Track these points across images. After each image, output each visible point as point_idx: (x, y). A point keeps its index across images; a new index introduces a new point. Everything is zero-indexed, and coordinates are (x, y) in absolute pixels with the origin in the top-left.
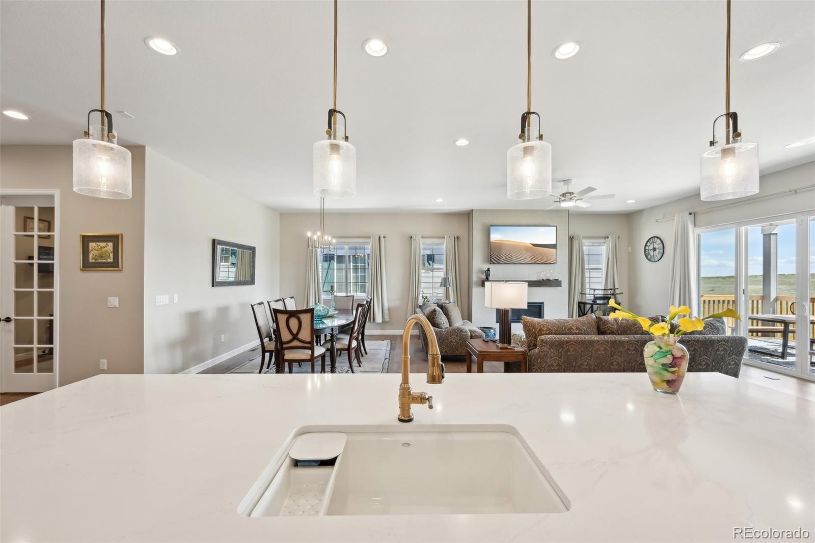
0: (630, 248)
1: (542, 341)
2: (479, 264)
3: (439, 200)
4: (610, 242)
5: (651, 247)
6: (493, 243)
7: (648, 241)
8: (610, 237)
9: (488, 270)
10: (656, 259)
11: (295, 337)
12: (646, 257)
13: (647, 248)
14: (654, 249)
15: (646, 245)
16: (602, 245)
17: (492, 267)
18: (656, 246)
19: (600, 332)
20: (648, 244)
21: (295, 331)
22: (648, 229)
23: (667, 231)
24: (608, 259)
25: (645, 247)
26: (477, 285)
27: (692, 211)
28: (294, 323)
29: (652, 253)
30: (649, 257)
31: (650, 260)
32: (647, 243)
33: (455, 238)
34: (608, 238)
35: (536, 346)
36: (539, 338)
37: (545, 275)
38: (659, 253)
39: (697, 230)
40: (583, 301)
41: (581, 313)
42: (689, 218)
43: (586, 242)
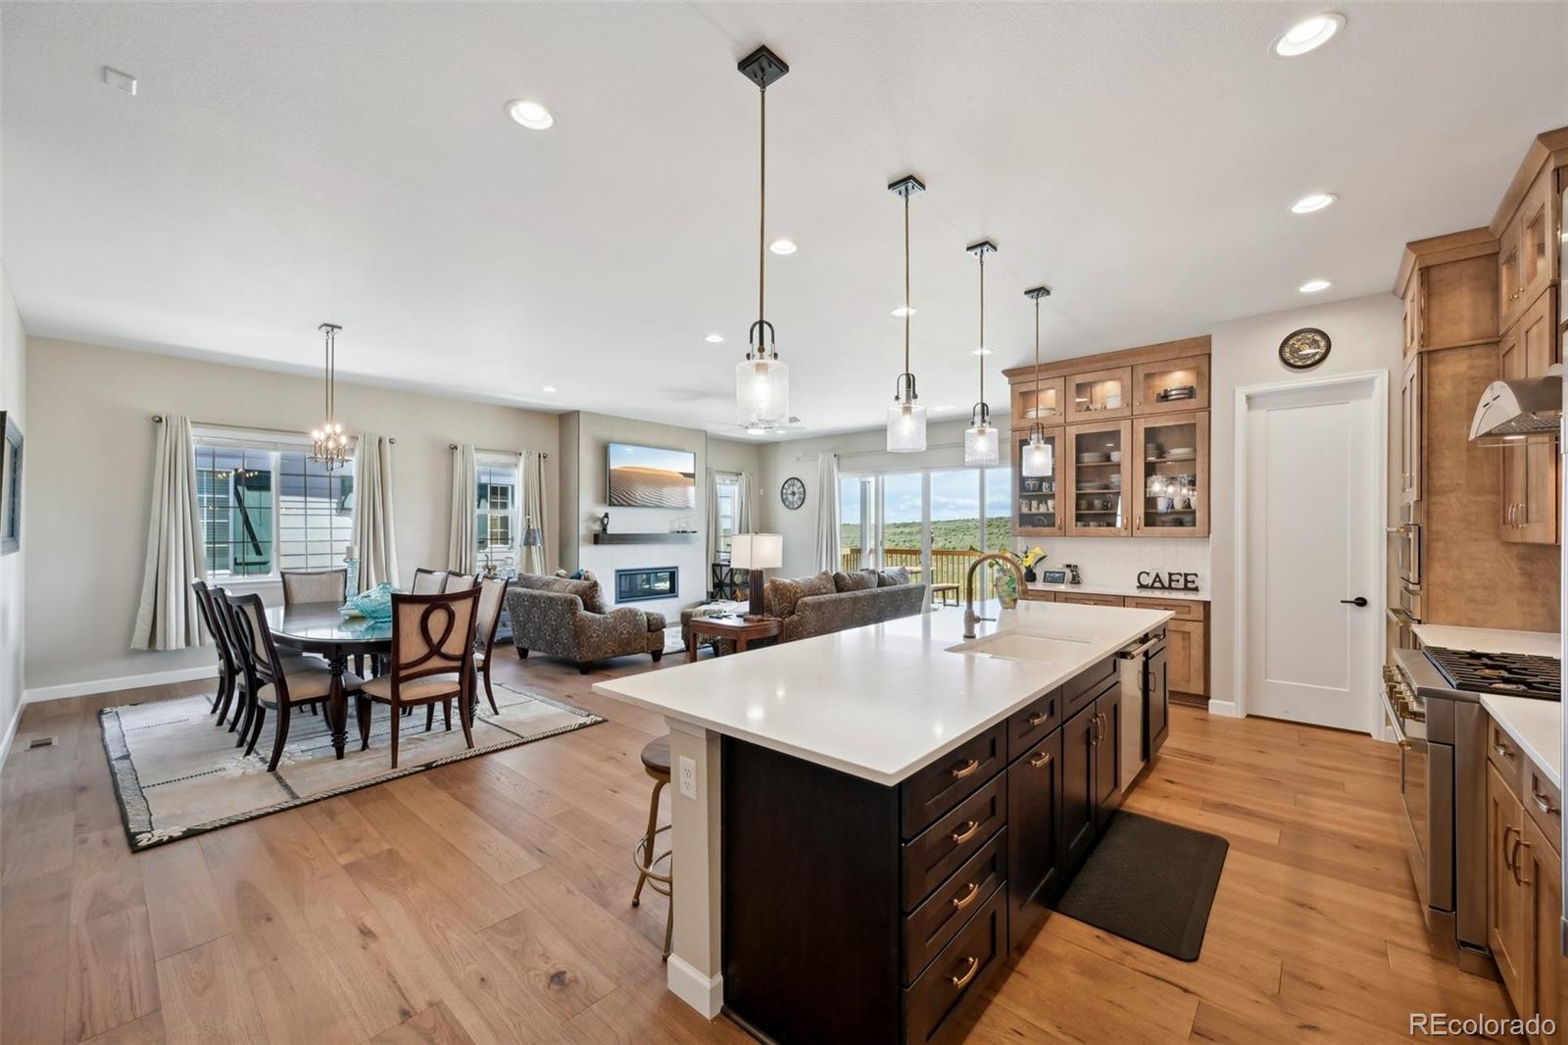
0: (761, 491)
1: (806, 604)
2: (588, 505)
3: (550, 389)
4: (743, 479)
5: (789, 492)
6: (615, 470)
7: (786, 482)
8: (743, 475)
9: (606, 516)
10: (796, 506)
11: (435, 650)
12: (784, 501)
13: (784, 491)
14: (793, 494)
15: (783, 488)
16: (734, 484)
17: (611, 511)
18: (796, 490)
19: (839, 590)
20: (786, 486)
21: (436, 638)
22: (785, 468)
23: (810, 473)
24: (742, 503)
25: (782, 490)
26: (586, 541)
27: (837, 453)
28: (438, 621)
29: (790, 498)
30: (787, 503)
31: (788, 506)
32: (784, 485)
33: (540, 456)
34: (741, 474)
35: (793, 613)
36: (800, 602)
37: (679, 524)
38: (799, 498)
39: (840, 474)
40: (717, 562)
41: (716, 581)
42: (834, 461)
43: (718, 479)
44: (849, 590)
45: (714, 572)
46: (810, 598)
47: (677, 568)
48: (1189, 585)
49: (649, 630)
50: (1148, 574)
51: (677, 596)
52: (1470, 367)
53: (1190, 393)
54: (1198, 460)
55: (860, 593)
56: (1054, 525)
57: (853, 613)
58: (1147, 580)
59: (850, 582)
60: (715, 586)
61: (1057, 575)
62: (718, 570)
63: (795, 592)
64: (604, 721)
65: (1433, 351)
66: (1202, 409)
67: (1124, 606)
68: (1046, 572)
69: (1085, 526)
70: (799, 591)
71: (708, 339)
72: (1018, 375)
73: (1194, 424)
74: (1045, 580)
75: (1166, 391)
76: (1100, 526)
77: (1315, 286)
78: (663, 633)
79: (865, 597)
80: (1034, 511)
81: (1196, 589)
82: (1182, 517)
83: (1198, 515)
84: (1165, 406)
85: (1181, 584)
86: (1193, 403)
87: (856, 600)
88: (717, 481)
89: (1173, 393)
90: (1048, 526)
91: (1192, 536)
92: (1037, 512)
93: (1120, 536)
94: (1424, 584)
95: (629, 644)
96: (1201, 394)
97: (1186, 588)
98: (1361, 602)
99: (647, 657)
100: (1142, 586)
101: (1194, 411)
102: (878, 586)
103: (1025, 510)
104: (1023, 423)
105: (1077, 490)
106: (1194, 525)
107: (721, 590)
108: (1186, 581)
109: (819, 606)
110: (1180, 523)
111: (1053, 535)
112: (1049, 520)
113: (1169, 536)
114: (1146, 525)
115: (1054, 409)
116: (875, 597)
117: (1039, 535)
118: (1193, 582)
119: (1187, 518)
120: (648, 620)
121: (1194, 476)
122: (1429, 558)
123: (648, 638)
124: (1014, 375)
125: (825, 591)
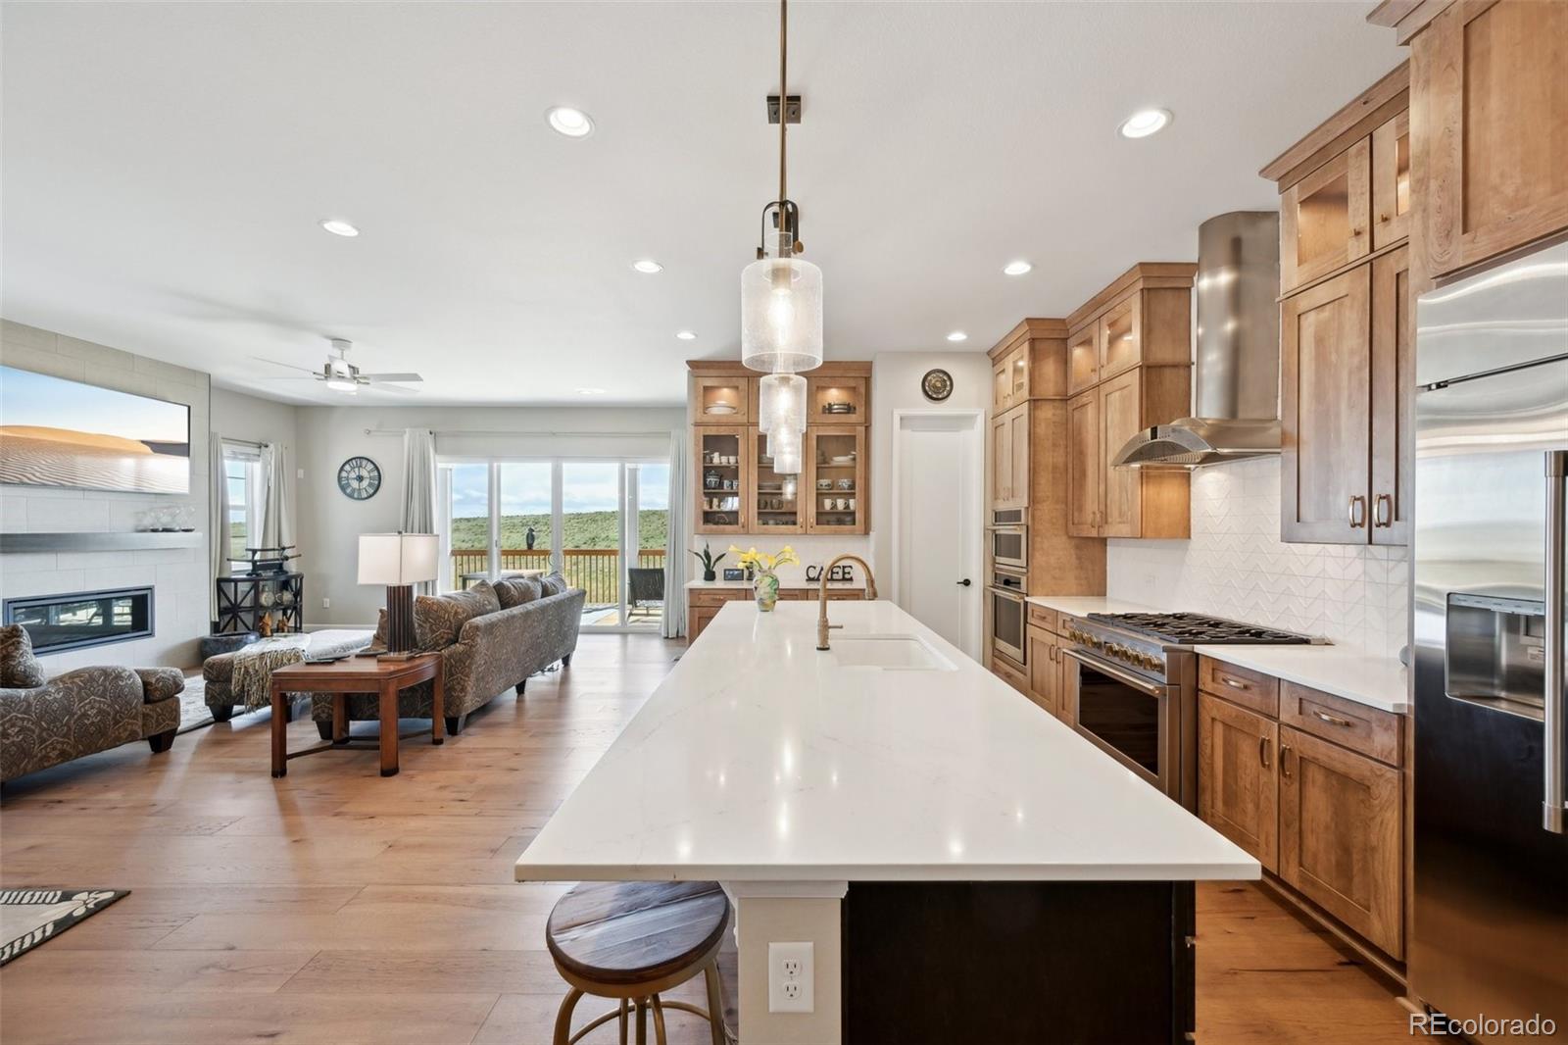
0: (301, 472)
1: (474, 628)
4: (271, 454)
5: (353, 475)
7: (347, 462)
8: (272, 446)
10: (364, 495)
12: (343, 488)
13: (344, 474)
14: (360, 479)
15: (342, 469)
16: (254, 460)
18: (364, 473)
20: (347, 467)
22: (345, 444)
23: (391, 454)
24: (269, 487)
25: (340, 472)
27: (434, 430)
29: (355, 484)
30: (349, 490)
31: (351, 496)
32: (344, 465)
34: (267, 446)
35: (455, 641)
36: (467, 625)
37: (158, 519)
38: (370, 485)
39: (437, 457)
40: (225, 575)
41: (225, 603)
42: (430, 439)
43: (226, 450)
44: (515, 604)
45: (220, 591)
46: (479, 618)
47: (150, 589)
48: (847, 576)
49: (147, 701)
50: (815, 568)
51: (151, 635)
52: (1054, 415)
53: (849, 409)
54: (858, 467)
55: (529, 606)
56: (737, 524)
57: (523, 632)
58: (813, 574)
59: (516, 594)
60: (222, 612)
61: (736, 572)
62: (230, 589)
63: (456, 613)
64: (121, 896)
65: (1038, 400)
66: (860, 424)
67: (807, 599)
68: (725, 570)
69: (764, 524)
70: (460, 610)
71: (327, 226)
72: (703, 368)
73: (854, 437)
74: (726, 578)
75: (829, 404)
76: (777, 524)
77: (957, 337)
78: (178, 701)
79: (535, 611)
80: (715, 508)
81: (851, 579)
82: (844, 518)
83: (857, 515)
84: (832, 419)
85: (840, 576)
86: (853, 418)
87: (528, 614)
88: (225, 454)
89: (836, 407)
90: (730, 523)
91: (852, 533)
92: (718, 510)
93: (796, 534)
94: (1030, 569)
95: (102, 732)
96: (860, 410)
97: (844, 579)
98: (967, 583)
99: (143, 748)
100: (810, 579)
101: (854, 425)
102: (543, 597)
103: (706, 508)
104: (706, 419)
105: (759, 489)
106: (854, 524)
107: (235, 617)
108: (844, 573)
109: (491, 628)
110: (840, 522)
111: (736, 533)
112: (732, 517)
113: (836, 533)
114: (817, 524)
115: (734, 408)
116: (543, 609)
117: (723, 533)
118: (849, 573)
119: (848, 519)
120: (146, 684)
121: (854, 483)
122: (1033, 549)
123: (145, 716)
124: (698, 368)
125: (490, 607)
